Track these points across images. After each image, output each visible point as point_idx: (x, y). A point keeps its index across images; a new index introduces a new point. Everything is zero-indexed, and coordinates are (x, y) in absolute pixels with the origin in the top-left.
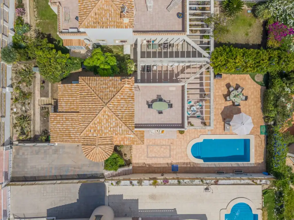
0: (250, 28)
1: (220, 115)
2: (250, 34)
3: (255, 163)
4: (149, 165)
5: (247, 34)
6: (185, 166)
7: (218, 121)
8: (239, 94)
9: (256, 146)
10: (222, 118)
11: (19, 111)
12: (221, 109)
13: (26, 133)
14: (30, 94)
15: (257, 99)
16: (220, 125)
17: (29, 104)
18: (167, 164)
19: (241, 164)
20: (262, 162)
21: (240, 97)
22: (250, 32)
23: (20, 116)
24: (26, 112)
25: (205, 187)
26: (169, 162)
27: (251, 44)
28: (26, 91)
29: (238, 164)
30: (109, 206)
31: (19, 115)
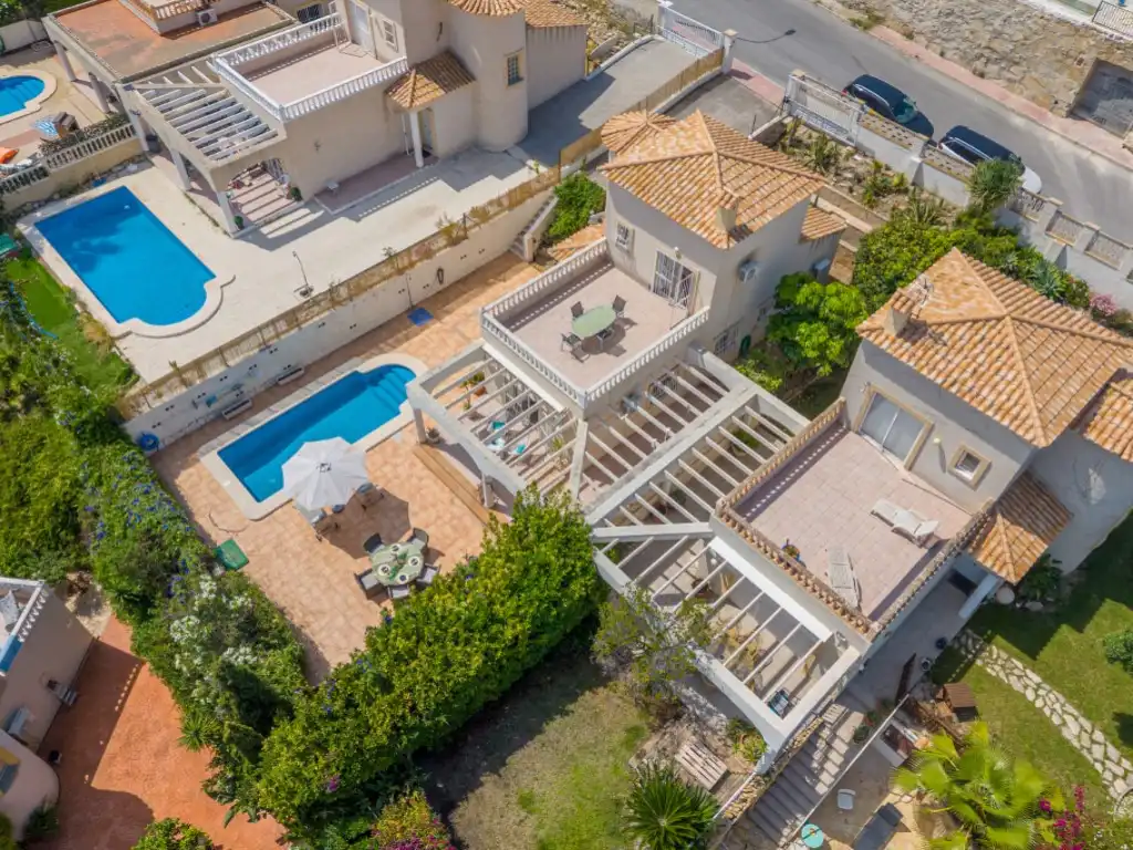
0: (536, 836)
1: (403, 497)
2: (515, 814)
3: (198, 460)
4: (490, 285)
5: (526, 802)
6: (400, 336)
7: (396, 481)
8: (394, 576)
9: (227, 500)
10: (389, 495)
11: (851, 163)
12: (416, 514)
13: (791, 149)
14: (872, 204)
15: (315, 626)
16: (385, 475)
17: (851, 190)
18: (448, 312)
19: (243, 430)
20: (176, 476)
21: (383, 569)
22: (521, 821)
23: (836, 159)
24: (837, 175)
25: (314, 294)
26: (447, 319)
27: (483, 779)
28: (883, 200)
29: (252, 425)
30: (506, 151)
31: (841, 158)
